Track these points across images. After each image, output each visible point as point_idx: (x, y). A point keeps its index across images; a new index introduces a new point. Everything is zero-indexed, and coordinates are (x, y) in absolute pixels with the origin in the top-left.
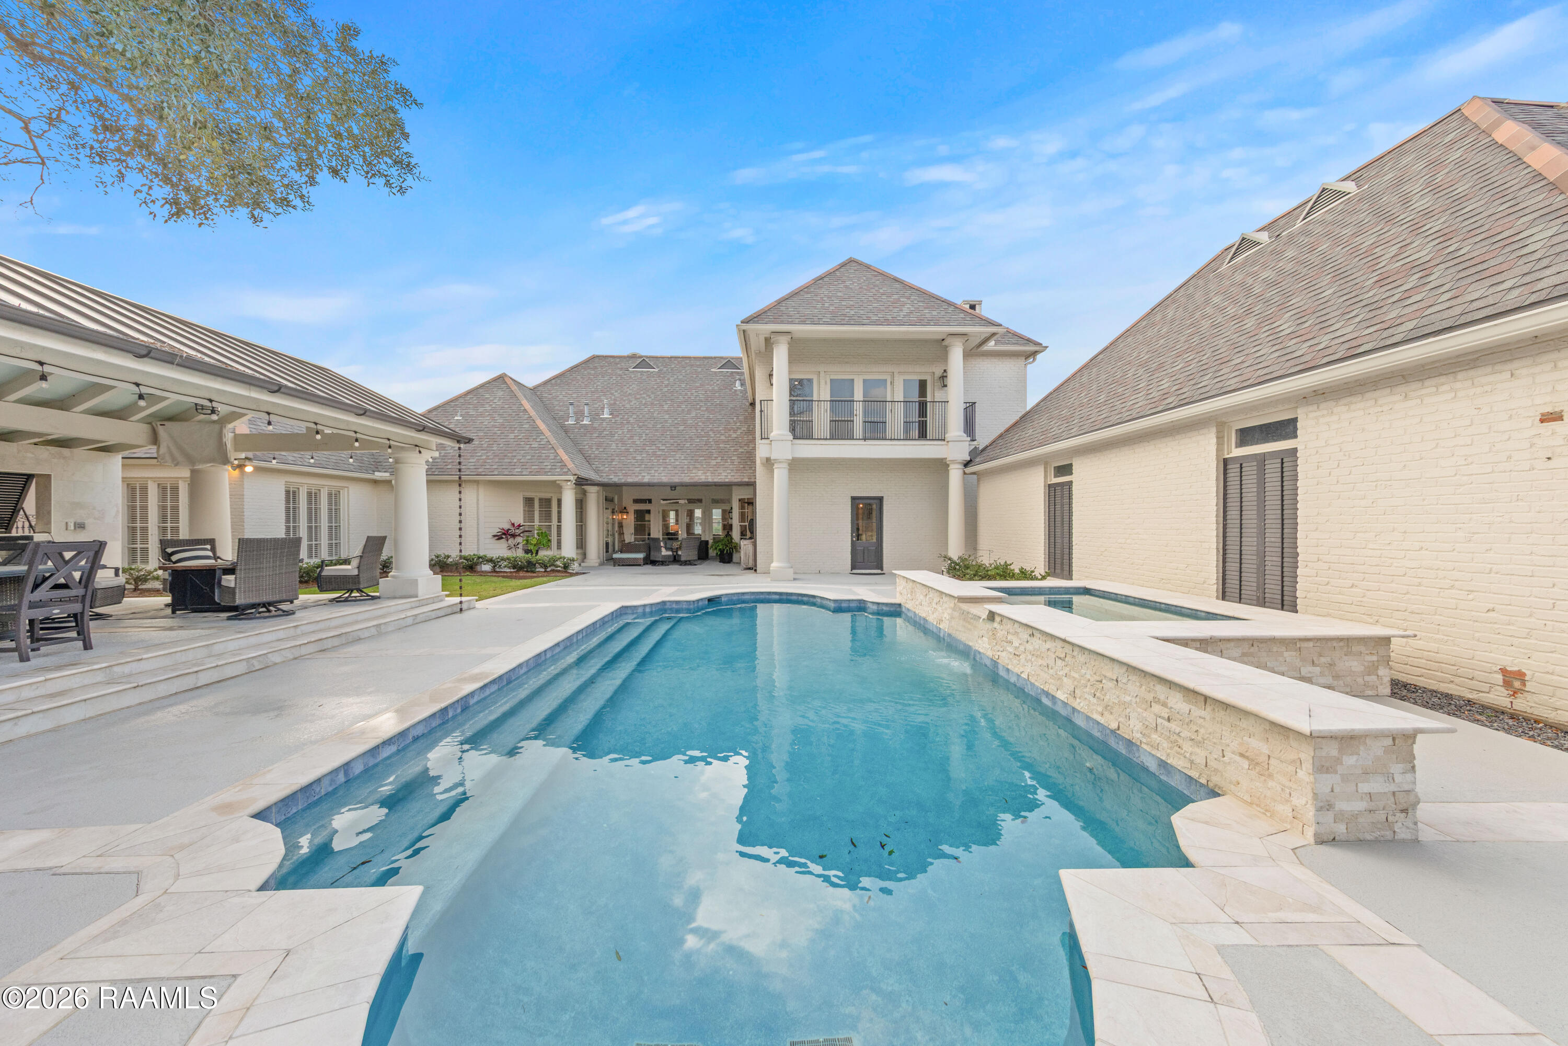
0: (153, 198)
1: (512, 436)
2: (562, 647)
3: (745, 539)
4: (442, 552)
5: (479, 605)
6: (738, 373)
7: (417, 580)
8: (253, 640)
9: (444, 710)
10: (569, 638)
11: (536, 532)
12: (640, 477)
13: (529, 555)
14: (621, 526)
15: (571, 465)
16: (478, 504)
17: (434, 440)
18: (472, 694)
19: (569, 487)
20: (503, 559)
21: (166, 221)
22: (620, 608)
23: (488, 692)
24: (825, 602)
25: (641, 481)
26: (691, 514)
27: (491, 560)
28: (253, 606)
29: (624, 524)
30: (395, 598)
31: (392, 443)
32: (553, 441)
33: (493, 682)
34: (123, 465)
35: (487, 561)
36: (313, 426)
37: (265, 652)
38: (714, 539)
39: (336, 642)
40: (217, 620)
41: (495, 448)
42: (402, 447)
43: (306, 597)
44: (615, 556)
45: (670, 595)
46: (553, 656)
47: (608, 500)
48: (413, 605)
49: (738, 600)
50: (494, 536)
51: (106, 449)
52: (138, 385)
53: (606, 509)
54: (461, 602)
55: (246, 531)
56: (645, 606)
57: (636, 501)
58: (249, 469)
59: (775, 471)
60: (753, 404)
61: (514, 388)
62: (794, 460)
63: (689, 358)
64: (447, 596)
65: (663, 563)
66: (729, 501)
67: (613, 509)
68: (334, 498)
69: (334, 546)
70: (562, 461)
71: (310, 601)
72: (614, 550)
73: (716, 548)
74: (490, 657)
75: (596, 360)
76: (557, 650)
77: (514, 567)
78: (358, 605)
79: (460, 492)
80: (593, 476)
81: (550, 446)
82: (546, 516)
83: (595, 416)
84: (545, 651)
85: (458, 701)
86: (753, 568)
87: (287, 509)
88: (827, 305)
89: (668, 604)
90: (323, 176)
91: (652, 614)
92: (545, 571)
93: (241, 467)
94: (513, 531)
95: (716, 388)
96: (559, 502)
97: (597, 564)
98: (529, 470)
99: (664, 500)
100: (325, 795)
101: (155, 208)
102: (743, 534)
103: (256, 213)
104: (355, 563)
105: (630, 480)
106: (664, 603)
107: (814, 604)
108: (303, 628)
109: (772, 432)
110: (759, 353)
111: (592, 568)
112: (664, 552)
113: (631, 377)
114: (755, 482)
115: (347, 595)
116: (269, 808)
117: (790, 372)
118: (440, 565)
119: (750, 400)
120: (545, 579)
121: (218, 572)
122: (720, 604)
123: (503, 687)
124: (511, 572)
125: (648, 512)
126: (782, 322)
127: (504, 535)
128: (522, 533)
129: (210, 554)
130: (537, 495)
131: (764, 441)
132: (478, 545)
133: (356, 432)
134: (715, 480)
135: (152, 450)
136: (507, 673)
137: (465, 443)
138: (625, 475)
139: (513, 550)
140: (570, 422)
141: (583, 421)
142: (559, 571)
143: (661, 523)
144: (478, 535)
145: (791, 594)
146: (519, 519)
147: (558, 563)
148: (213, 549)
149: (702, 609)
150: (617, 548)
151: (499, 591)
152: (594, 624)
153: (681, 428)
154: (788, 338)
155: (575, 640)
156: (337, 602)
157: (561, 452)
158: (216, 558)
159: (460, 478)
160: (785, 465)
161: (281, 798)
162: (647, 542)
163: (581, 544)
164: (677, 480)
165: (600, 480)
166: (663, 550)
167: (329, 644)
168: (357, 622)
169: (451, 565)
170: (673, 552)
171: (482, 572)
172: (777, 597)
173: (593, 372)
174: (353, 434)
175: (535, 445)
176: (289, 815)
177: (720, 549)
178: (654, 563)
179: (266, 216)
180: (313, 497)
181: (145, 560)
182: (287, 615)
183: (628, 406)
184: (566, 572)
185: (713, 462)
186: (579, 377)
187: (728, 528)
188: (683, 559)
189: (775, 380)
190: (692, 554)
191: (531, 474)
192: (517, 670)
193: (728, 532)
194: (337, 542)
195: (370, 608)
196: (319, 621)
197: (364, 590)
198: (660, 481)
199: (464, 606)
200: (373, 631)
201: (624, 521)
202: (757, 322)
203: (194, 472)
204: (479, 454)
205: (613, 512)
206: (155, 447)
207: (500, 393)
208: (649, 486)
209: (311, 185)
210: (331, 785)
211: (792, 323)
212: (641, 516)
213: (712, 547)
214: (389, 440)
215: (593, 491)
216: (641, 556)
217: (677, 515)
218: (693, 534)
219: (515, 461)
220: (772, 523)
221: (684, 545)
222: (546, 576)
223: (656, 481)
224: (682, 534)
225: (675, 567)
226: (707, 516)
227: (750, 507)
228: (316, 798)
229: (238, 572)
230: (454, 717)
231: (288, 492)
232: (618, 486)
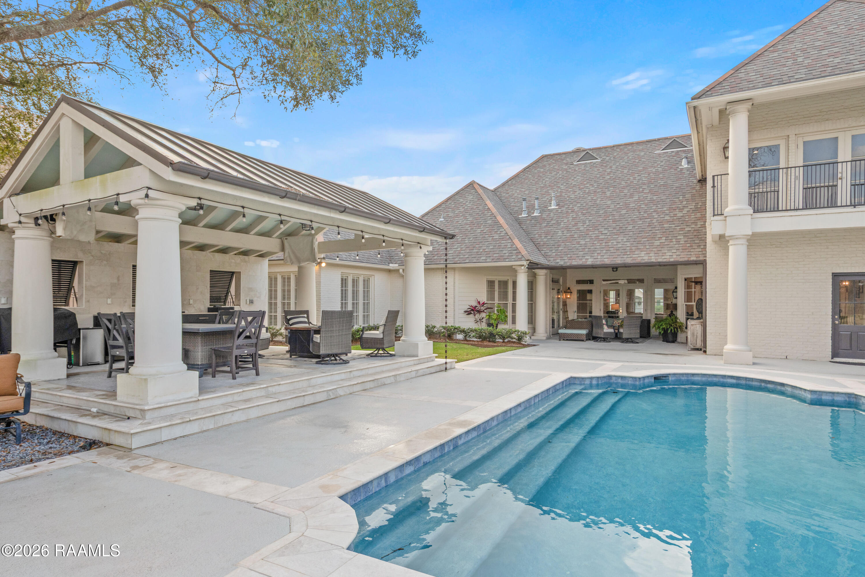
0: (286, 98)
1: (479, 231)
2: (523, 407)
3: (693, 319)
4: (432, 323)
5: (458, 366)
6: (684, 151)
7: (418, 344)
8: (329, 378)
9: (442, 446)
10: (529, 400)
11: (496, 309)
12: (584, 260)
13: (491, 328)
14: (565, 304)
15: (524, 252)
16: (454, 286)
17: (428, 238)
18: (460, 437)
19: (522, 271)
20: (472, 331)
21: (292, 111)
22: (569, 378)
23: (470, 436)
24: (797, 392)
25: (585, 264)
26: (631, 294)
27: (463, 331)
28: (329, 356)
29: (568, 303)
30: (404, 356)
31: (404, 242)
32: (510, 232)
33: (474, 429)
34: (269, 265)
35: (461, 331)
36: (360, 233)
37: (335, 387)
38: (656, 318)
39: (371, 385)
40: (311, 364)
41: (466, 242)
42: (410, 245)
43: (356, 352)
44: (561, 331)
45: (615, 370)
46: (515, 414)
47: (555, 281)
48: (416, 362)
49: (688, 380)
50: (465, 312)
51: (262, 256)
52: (280, 215)
53: (553, 289)
54: (446, 363)
55: (322, 305)
56: (591, 378)
57: (579, 282)
58: (323, 265)
59: (731, 248)
60: (703, 181)
61: (480, 191)
62: (754, 235)
63: (631, 144)
64: (436, 357)
65: (605, 339)
66: (673, 280)
67: (559, 290)
68: (366, 282)
69: (366, 317)
70: (517, 249)
71: (356, 355)
72: (559, 326)
73: (659, 328)
74: (470, 409)
75: (545, 159)
76: (519, 409)
77: (480, 337)
78: (382, 359)
79: (446, 277)
80: (542, 261)
81: (508, 237)
82: (504, 295)
83: (544, 209)
84: (510, 409)
85: (451, 440)
86: (702, 349)
87: (342, 290)
88: (800, 59)
89: (614, 379)
90: (370, 59)
91: (598, 386)
92: (503, 342)
93: (320, 263)
94: (479, 308)
95: (660, 169)
96: (514, 283)
97: (545, 338)
98: (491, 258)
99: (604, 280)
100: (375, 493)
101: (287, 104)
102: (690, 315)
103: (332, 94)
104: (381, 329)
105: (574, 263)
106: (610, 377)
107: (782, 393)
108: (354, 373)
109: (727, 207)
110: (711, 127)
111: (541, 341)
112: (606, 329)
113: (575, 170)
114: (705, 260)
115: (376, 352)
116: (346, 494)
117: (750, 141)
118: (431, 333)
119: (698, 176)
120: (503, 348)
121: (312, 332)
122: (666, 382)
123: (480, 434)
124: (477, 341)
125: (590, 292)
126: (741, 90)
127: (472, 311)
128: (486, 309)
129: (306, 320)
130: (497, 278)
131: (716, 218)
132: (454, 318)
133: (383, 236)
134: (660, 260)
135: (280, 255)
136: (483, 423)
137: (451, 238)
138: (570, 259)
139: (479, 323)
140: (523, 216)
141: (533, 213)
142: (514, 342)
143: (602, 302)
144: (454, 311)
145: (752, 380)
146: (483, 299)
147: (514, 335)
148: (308, 318)
149: (649, 387)
150: (561, 325)
151: (470, 356)
152: (548, 390)
153: (624, 212)
154: (748, 105)
155: (533, 403)
156: (371, 356)
157: (516, 241)
158: (309, 323)
159: (446, 266)
160: (744, 241)
161: (353, 489)
162: (590, 319)
163: (532, 320)
164: (619, 262)
165: (548, 264)
166: (605, 327)
167: (368, 386)
168: (383, 372)
169: (436, 334)
170: (614, 329)
171: (457, 340)
172: (734, 381)
173: (542, 170)
174: (381, 237)
175: (496, 237)
176: (357, 502)
177: (663, 329)
178: (595, 339)
179: (338, 94)
180: (355, 282)
181: (276, 324)
182: (345, 363)
183: (573, 196)
184: (520, 343)
185: (657, 243)
186: (530, 177)
187: (671, 308)
188: (625, 336)
189: (731, 153)
190: (635, 333)
191: (493, 261)
192: (490, 422)
193: (672, 312)
194: (368, 314)
195: (391, 363)
196: (362, 369)
197: (386, 349)
198: (603, 263)
199: (448, 366)
200: (392, 380)
201: (568, 300)
202: (711, 96)
203: (300, 268)
204: (456, 247)
205: (558, 293)
206: (283, 253)
207: (470, 197)
208: (593, 268)
209: (363, 66)
210: (378, 486)
211: (754, 88)
212: (583, 295)
213: (654, 326)
214: (402, 240)
215: (541, 274)
216: (584, 332)
217: (618, 295)
218: (633, 313)
219: (481, 250)
220: (726, 303)
221: (625, 323)
222: (504, 346)
223: (598, 263)
224: (622, 313)
225: (617, 344)
226: (649, 296)
227: (698, 287)
228: (370, 494)
229: (321, 333)
230: (449, 452)
231: (342, 279)
232: (563, 269)
